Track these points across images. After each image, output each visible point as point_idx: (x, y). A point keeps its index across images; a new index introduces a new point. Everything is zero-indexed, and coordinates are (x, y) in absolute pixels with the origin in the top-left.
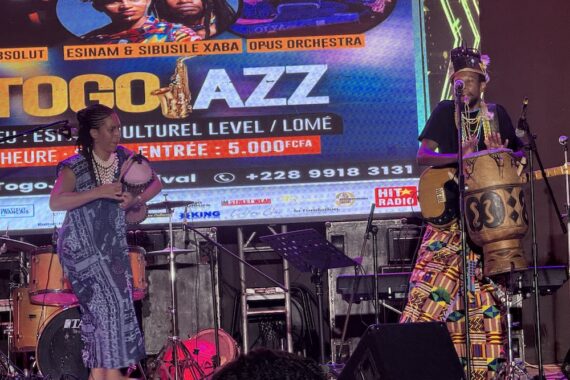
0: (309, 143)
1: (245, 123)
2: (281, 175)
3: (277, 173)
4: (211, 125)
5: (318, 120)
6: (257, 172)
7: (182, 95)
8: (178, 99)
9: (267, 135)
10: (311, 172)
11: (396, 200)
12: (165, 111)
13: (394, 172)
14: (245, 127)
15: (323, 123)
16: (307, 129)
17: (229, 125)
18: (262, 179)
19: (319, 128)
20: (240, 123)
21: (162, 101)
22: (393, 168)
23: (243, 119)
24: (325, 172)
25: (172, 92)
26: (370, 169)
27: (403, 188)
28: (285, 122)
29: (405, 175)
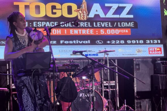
0: (127, 31)
1: (106, 23)
2: (118, 42)
3: (116, 41)
4: (94, 23)
6: (110, 40)
7: (85, 12)
8: (83, 13)
9: (113, 28)
10: (128, 41)
11: (155, 52)
12: (79, 17)
13: (154, 42)
14: (106, 25)
15: (131, 24)
16: (126, 26)
17: (100, 24)
18: (112, 43)
19: (130, 26)
20: (104, 23)
22: (154, 41)
23: (105, 21)
24: (132, 41)
25: (81, 11)
26: (147, 41)
28: (119, 23)
29: (158, 44)
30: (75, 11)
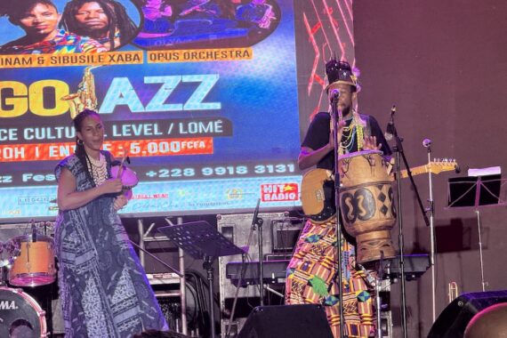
0: (202, 144)
1: (146, 126)
2: (177, 172)
3: (173, 171)
4: (115, 128)
5: (211, 124)
6: (156, 170)
9: (165, 137)
10: (204, 170)
11: (280, 195)
13: (278, 171)
14: (146, 130)
15: (215, 127)
16: (200, 132)
17: (131, 128)
18: (161, 176)
19: (211, 131)
20: (141, 126)
21: (70, 105)
22: (278, 166)
23: (144, 122)
24: (217, 170)
25: (80, 98)
26: (256, 167)
27: (286, 185)
28: (181, 125)
29: (287, 173)
30: (62, 99)
